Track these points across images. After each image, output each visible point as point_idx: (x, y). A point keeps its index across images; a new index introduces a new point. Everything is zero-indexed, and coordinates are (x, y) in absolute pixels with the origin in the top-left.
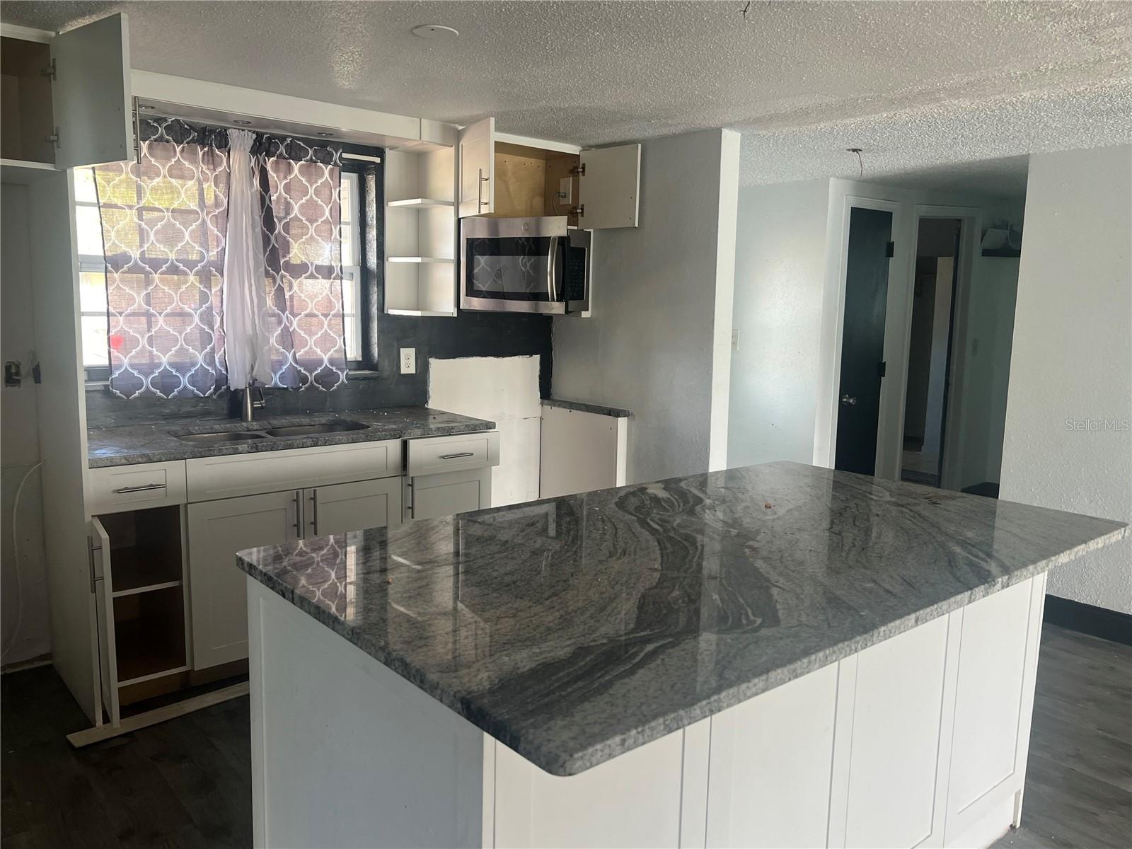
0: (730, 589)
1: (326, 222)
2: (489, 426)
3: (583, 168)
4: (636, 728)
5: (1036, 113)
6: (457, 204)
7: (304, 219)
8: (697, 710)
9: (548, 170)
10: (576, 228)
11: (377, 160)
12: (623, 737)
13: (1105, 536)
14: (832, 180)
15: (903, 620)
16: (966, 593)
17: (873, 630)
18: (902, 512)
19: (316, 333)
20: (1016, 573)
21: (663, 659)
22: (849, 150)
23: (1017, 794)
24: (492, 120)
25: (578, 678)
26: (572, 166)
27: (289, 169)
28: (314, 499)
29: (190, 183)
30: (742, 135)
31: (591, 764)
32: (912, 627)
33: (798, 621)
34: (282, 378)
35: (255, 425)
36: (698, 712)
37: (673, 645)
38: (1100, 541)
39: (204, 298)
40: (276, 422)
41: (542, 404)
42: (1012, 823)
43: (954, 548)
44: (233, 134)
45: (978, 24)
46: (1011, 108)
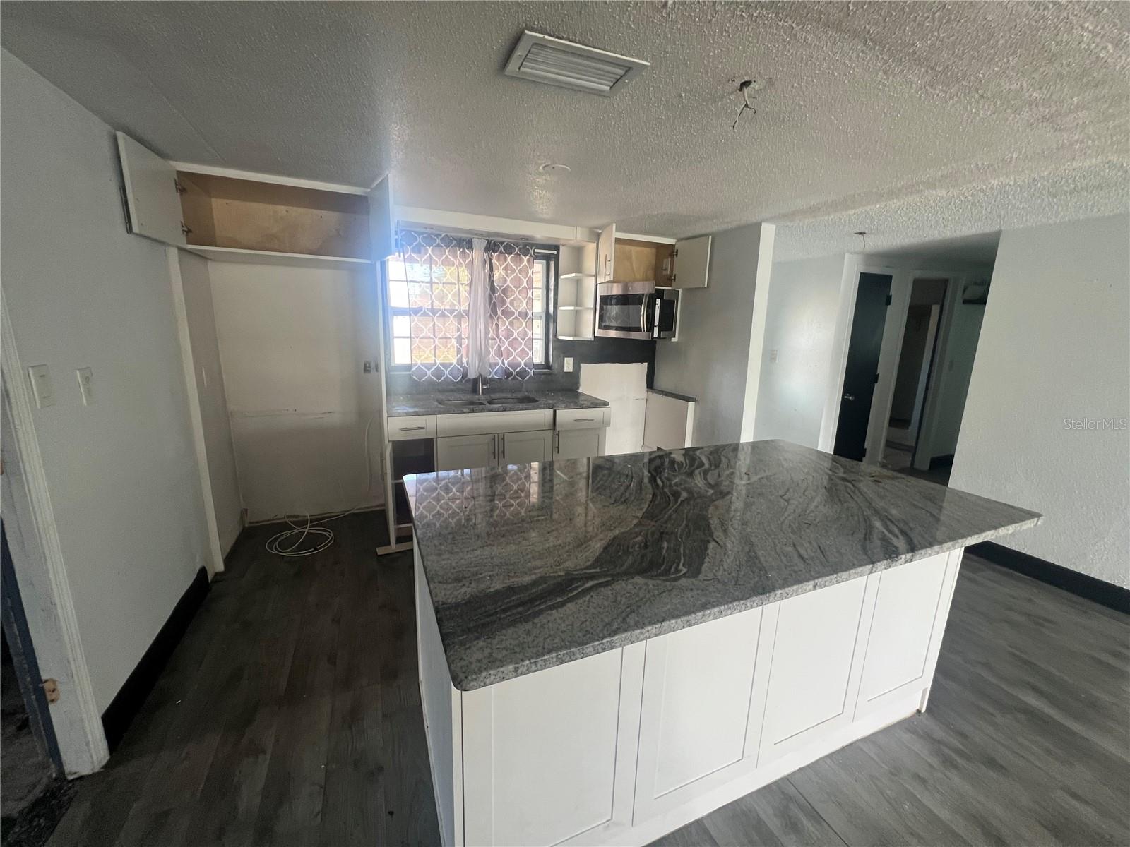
0: (680, 540)
1: (525, 287)
2: (605, 404)
3: (677, 252)
4: (529, 660)
5: (1004, 197)
6: (596, 276)
7: (512, 286)
8: (589, 648)
9: (657, 255)
10: (670, 288)
11: (555, 252)
12: (516, 665)
13: (1017, 525)
14: (847, 255)
15: (801, 585)
16: (867, 566)
17: (770, 592)
18: (846, 486)
19: (517, 349)
20: (920, 551)
21: (592, 596)
22: (856, 233)
23: (925, 691)
24: (614, 225)
25: (522, 604)
26: (670, 251)
27: (505, 259)
28: (503, 439)
29: (453, 268)
30: (777, 226)
31: (485, 683)
32: (810, 591)
33: (715, 575)
34: (496, 373)
35: (483, 397)
36: (591, 649)
37: (606, 584)
38: (1011, 528)
39: (458, 329)
40: (493, 396)
41: (647, 392)
42: (918, 708)
43: (876, 522)
44: (475, 241)
45: (943, 123)
46: (982, 194)
